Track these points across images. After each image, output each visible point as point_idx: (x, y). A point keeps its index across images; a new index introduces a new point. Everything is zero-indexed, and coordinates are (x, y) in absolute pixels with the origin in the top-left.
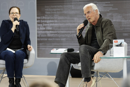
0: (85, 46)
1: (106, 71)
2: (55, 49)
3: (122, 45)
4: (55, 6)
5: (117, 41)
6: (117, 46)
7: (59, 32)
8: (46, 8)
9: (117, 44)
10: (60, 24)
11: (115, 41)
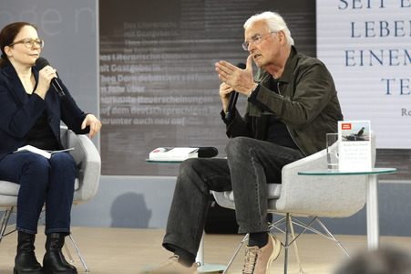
0: (243, 141)
1: (314, 214)
2: (162, 149)
3: (365, 138)
4: (155, 25)
5: (350, 125)
6: (350, 139)
7: (165, 100)
8: (128, 30)
9: (348, 133)
10: (170, 78)
11: (343, 125)
